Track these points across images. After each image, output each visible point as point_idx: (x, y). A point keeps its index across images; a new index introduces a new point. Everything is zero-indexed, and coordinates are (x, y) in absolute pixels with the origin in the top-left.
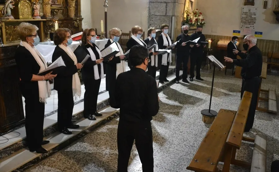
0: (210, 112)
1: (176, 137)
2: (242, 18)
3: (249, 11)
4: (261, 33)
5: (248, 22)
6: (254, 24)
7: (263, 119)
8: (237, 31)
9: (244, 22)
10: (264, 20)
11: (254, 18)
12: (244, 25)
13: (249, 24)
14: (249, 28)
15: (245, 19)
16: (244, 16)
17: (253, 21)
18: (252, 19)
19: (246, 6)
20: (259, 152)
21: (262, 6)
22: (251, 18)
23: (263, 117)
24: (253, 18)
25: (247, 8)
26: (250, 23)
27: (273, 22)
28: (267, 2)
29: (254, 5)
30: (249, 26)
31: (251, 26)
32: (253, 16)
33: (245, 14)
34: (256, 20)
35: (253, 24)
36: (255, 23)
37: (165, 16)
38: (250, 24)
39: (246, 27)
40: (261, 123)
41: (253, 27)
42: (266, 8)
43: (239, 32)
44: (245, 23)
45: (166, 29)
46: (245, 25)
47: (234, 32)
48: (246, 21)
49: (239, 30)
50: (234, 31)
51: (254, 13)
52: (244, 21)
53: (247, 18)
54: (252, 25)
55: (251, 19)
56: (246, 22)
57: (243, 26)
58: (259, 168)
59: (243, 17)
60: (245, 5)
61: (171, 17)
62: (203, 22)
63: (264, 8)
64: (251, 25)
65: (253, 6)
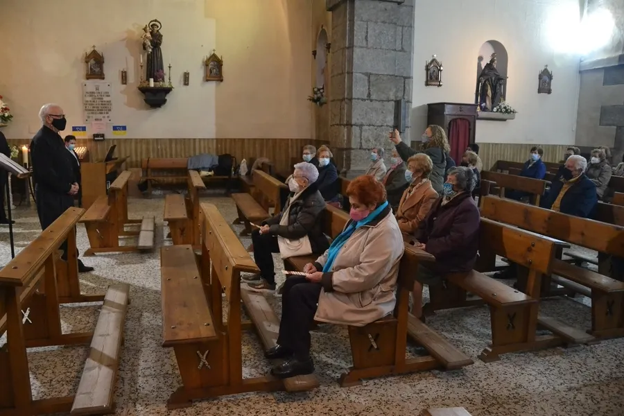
2: (86, 103)
3: (97, 89)
4: (124, 128)
5: (98, 110)
6: (110, 113)
8: (80, 127)
9: (90, 110)
10: (125, 104)
11: (107, 101)
12: (91, 115)
13: (100, 113)
14: (101, 120)
15: (92, 104)
16: (89, 99)
17: (106, 107)
18: (105, 104)
19: (90, 81)
21: (118, 79)
22: (102, 102)
24: (105, 101)
25: (92, 84)
26: (102, 110)
27: (140, 108)
28: (125, 72)
29: (103, 78)
30: (100, 116)
31: (104, 117)
32: (105, 99)
33: (91, 96)
34: (111, 104)
35: (107, 113)
36: (110, 110)
38: (102, 113)
39: (96, 120)
41: (108, 117)
42: (125, 84)
43: (84, 129)
44: (92, 111)
46: (93, 115)
47: (75, 129)
48: (94, 107)
49: (84, 126)
50: (73, 127)
51: (106, 93)
52: (90, 107)
53: (94, 101)
54: (106, 115)
55: (102, 104)
57: (89, 117)
59: (87, 101)
60: (88, 79)
62: (6, 115)
63: (123, 83)
64: (104, 115)
65: (102, 81)
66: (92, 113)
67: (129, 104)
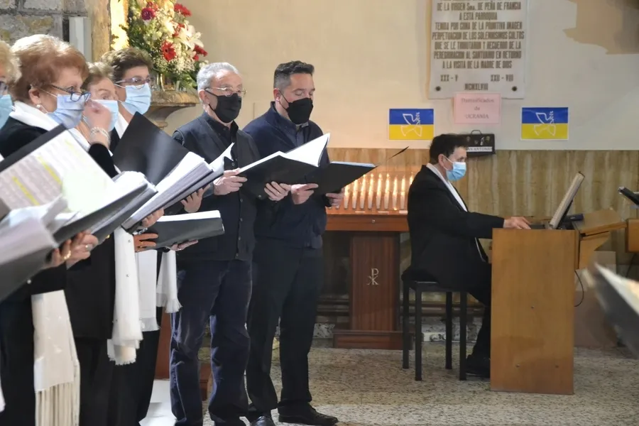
2: (438, 33)
4: (561, 115)
5: (477, 55)
6: (515, 62)
8: (413, 111)
9: (451, 55)
10: (568, 32)
11: (510, 25)
12: (452, 72)
13: (484, 65)
14: (485, 87)
15: (458, 36)
16: (449, 18)
17: (503, 45)
18: (501, 35)
22: (493, 26)
24: (502, 25)
26: (491, 55)
30: (483, 75)
31: (496, 78)
32: (505, 16)
33: (455, 7)
34: (521, 35)
35: (507, 65)
36: (517, 55)
38: (489, 65)
39: (467, 87)
41: (510, 78)
44: (458, 60)
46: (461, 72)
47: (397, 117)
48: (463, 45)
49: (426, 106)
50: (392, 111)
52: (453, 46)
53: (466, 26)
54: (503, 72)
55: (491, 35)
56: (461, 55)
57: (445, 78)
59: (443, 26)
64: (495, 71)
66: (457, 65)
67: (580, 34)
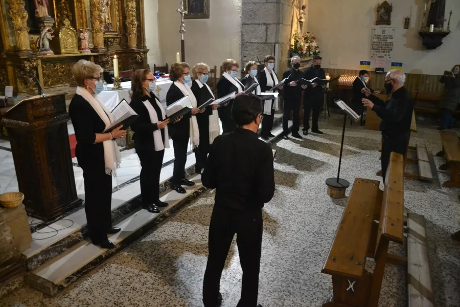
0: (339, 181)
1: (293, 220)
2: (373, 44)
3: (383, 33)
4: (401, 65)
5: (382, 50)
6: (391, 52)
7: (412, 189)
8: (366, 62)
9: (375, 49)
10: (405, 45)
11: (390, 43)
12: (375, 53)
13: (383, 52)
14: (383, 57)
15: (378, 45)
16: (376, 40)
17: (388, 47)
18: (388, 45)
19: (379, 26)
20: (415, 240)
21: (402, 25)
22: (386, 43)
23: (413, 187)
24: (388, 43)
25: (379, 29)
26: (385, 50)
27: (417, 49)
28: (409, 19)
29: (389, 24)
30: (382, 54)
31: (386, 55)
32: (389, 40)
33: (378, 38)
34: (393, 45)
35: (389, 52)
36: (391, 50)
37: (265, 43)
39: (379, 57)
40: (412, 196)
41: (389, 55)
42: (407, 28)
43: (369, 63)
45: (271, 62)
46: (377, 53)
47: (362, 63)
48: (379, 47)
49: (369, 61)
51: (390, 36)
52: (376, 47)
53: (379, 43)
54: (388, 54)
55: (386, 45)
56: (378, 49)
57: (374, 54)
58: (420, 266)
59: (374, 42)
60: (377, 24)
61: (273, 45)
62: (317, 51)
63: (405, 28)
64: (386, 53)
65: (389, 26)
66: (377, 52)
67: (407, 45)
